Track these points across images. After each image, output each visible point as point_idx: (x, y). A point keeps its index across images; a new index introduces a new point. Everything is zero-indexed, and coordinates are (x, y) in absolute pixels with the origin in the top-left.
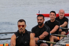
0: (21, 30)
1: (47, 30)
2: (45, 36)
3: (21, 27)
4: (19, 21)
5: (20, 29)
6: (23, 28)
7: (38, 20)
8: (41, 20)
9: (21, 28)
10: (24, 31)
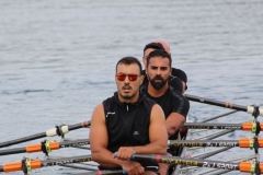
0: (127, 91)
2: (174, 128)
3: (127, 80)
5: (124, 88)
6: (132, 84)
7: (155, 68)
8: (163, 68)
9: (127, 84)
10: (134, 95)
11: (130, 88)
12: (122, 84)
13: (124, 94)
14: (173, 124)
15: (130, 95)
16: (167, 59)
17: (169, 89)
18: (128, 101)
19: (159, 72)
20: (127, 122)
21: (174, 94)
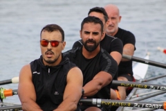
0: (49, 56)
1: (108, 67)
2: (100, 84)
3: (49, 46)
4: (44, 28)
5: (47, 53)
6: (54, 50)
7: (88, 33)
8: (95, 33)
9: (50, 50)
10: (56, 60)
11: (52, 53)
12: (46, 49)
13: (47, 59)
14: (101, 81)
15: (52, 59)
16: (99, 25)
17: (100, 51)
18: (50, 65)
19: (91, 37)
20: (48, 83)
21: (104, 56)
